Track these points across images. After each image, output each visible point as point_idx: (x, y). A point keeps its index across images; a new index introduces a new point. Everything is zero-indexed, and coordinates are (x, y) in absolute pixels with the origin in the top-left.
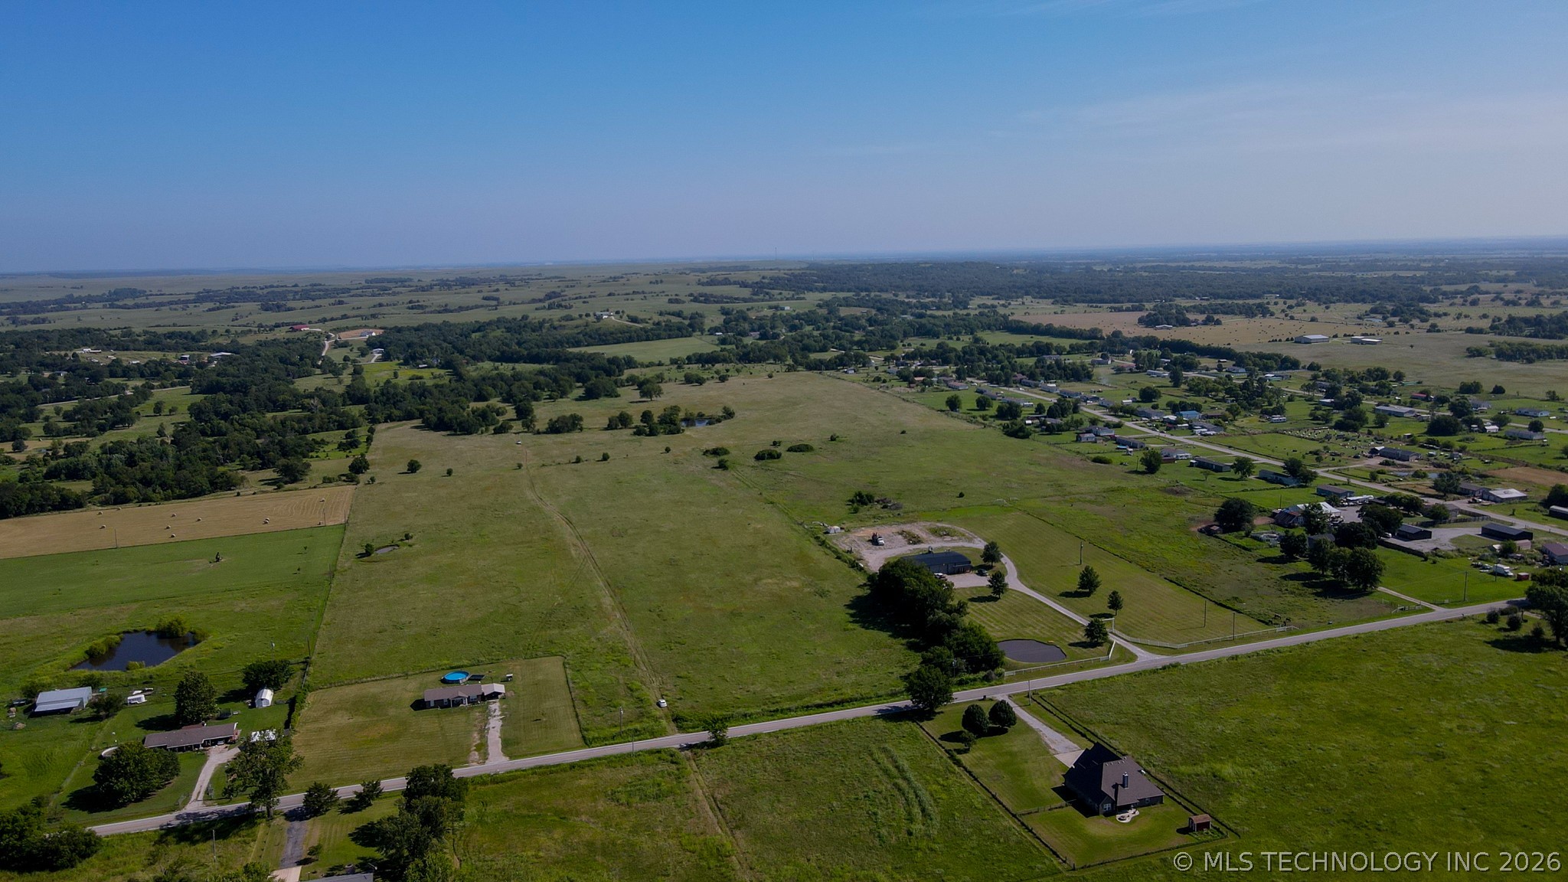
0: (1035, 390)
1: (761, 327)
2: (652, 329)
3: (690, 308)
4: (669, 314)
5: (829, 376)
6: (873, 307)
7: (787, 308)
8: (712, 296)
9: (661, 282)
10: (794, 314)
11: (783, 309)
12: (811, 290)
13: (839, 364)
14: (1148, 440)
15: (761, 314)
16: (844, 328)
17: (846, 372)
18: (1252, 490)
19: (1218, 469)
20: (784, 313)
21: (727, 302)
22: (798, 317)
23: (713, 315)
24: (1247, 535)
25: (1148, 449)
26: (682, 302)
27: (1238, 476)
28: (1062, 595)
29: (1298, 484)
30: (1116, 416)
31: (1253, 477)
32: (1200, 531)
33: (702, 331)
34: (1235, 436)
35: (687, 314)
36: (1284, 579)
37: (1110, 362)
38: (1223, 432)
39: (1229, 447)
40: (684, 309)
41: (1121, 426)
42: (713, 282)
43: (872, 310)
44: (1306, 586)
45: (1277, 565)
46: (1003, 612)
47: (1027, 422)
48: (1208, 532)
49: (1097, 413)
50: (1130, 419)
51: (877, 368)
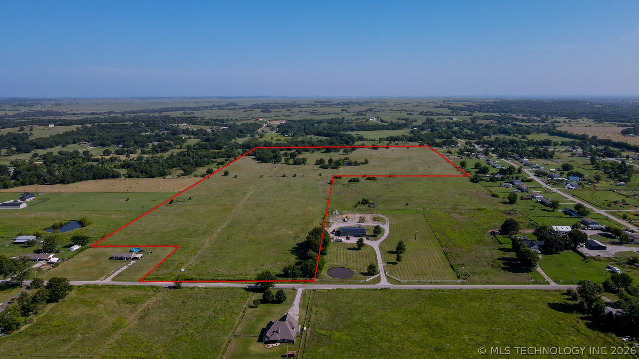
0: (517, 162)
1: (434, 126)
3: (416, 116)
4: (403, 119)
6: (496, 120)
7: (455, 119)
8: (430, 112)
9: (419, 106)
10: (455, 121)
11: (453, 119)
13: (445, 144)
14: (536, 189)
15: (442, 121)
17: (442, 148)
19: (547, 205)
20: (451, 121)
21: (435, 116)
22: (455, 123)
23: (421, 120)
24: (510, 237)
25: (528, 193)
26: (414, 115)
27: (552, 209)
28: (387, 252)
29: (578, 216)
30: (538, 176)
31: (560, 211)
32: (491, 233)
33: (408, 127)
34: (586, 190)
35: (410, 120)
36: (499, 259)
37: (574, 151)
38: (581, 188)
39: (574, 195)
40: (410, 117)
41: (532, 181)
42: (441, 107)
43: (494, 122)
44: (504, 264)
45: (505, 252)
46: (354, 255)
47: (487, 175)
48: (493, 233)
49: (530, 174)
50: (542, 178)
51: (458, 147)
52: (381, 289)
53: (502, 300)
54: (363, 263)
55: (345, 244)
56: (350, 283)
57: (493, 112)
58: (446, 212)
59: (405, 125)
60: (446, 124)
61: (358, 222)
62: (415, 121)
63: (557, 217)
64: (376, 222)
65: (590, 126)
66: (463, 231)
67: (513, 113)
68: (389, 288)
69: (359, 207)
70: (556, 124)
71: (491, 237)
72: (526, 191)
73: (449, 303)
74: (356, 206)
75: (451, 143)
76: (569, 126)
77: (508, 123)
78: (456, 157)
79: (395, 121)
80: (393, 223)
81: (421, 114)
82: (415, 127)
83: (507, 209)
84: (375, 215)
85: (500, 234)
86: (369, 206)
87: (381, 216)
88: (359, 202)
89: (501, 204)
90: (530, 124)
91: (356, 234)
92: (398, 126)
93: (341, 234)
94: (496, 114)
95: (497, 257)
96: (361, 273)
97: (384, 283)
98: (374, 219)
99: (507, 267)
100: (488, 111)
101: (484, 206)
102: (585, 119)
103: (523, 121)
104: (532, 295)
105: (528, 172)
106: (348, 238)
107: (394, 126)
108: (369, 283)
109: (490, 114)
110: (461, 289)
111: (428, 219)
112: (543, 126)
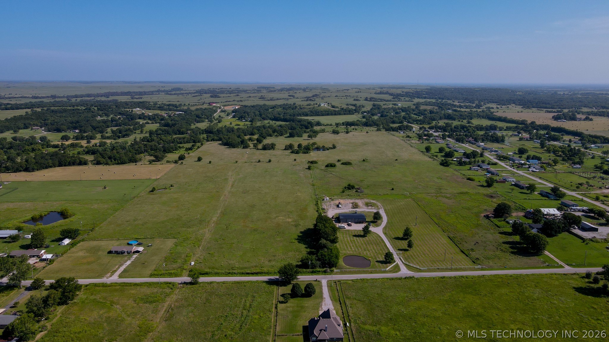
0: (474, 146)
1: (383, 112)
2: (338, 111)
3: (362, 102)
4: (351, 105)
5: (391, 134)
6: (437, 106)
7: (399, 105)
8: (374, 98)
9: (360, 92)
10: (401, 107)
11: (398, 105)
12: (419, 98)
13: (400, 128)
14: (504, 172)
15: (388, 107)
16: (418, 114)
17: (400, 133)
18: (529, 199)
19: (522, 188)
20: (397, 107)
21: (379, 101)
22: (401, 109)
23: (368, 106)
24: (504, 220)
25: (499, 176)
26: (360, 100)
27: (529, 192)
28: (395, 238)
29: (555, 198)
30: (500, 160)
31: (536, 193)
32: (484, 216)
33: (359, 113)
34: (549, 173)
35: (358, 105)
36: (504, 243)
37: (520, 135)
38: (543, 171)
39: (540, 178)
40: (358, 103)
41: (497, 164)
42: (381, 93)
43: (436, 108)
44: (511, 248)
45: (507, 236)
46: (363, 242)
47: (454, 159)
48: (487, 217)
49: (492, 158)
50: (504, 161)
51: (414, 132)
52: (405, 278)
53: (529, 285)
54: (375, 250)
55: (348, 230)
56: (371, 273)
57: (430, 98)
58: (433, 196)
59: (355, 110)
60: (394, 110)
61: (352, 208)
62: (363, 107)
63: (537, 199)
64: (370, 207)
65: (522, 112)
66: (457, 215)
67: (448, 99)
68: (413, 277)
69: (347, 192)
70: (492, 110)
71: (487, 221)
72: (497, 175)
73: (479, 290)
74: (343, 192)
75: (407, 128)
76: (504, 112)
77: (449, 109)
78: (417, 142)
79: (345, 107)
80: (387, 209)
81: (366, 99)
82: (365, 112)
83: (488, 193)
84: (367, 200)
85: (494, 218)
86: (356, 191)
87: (372, 201)
88: (345, 188)
89: (479, 188)
90: (469, 110)
91: (356, 221)
92: (349, 111)
93: (342, 221)
94: (434, 101)
95: (501, 240)
96: (377, 261)
97: (404, 271)
98: (367, 205)
99: (515, 251)
100: (425, 98)
101: (465, 190)
102: (514, 105)
103: (461, 107)
104: (553, 279)
105: (489, 156)
106: (349, 225)
107: (345, 111)
108: (390, 271)
109: (429, 100)
110: (484, 276)
111: (419, 203)
112: (480, 111)
